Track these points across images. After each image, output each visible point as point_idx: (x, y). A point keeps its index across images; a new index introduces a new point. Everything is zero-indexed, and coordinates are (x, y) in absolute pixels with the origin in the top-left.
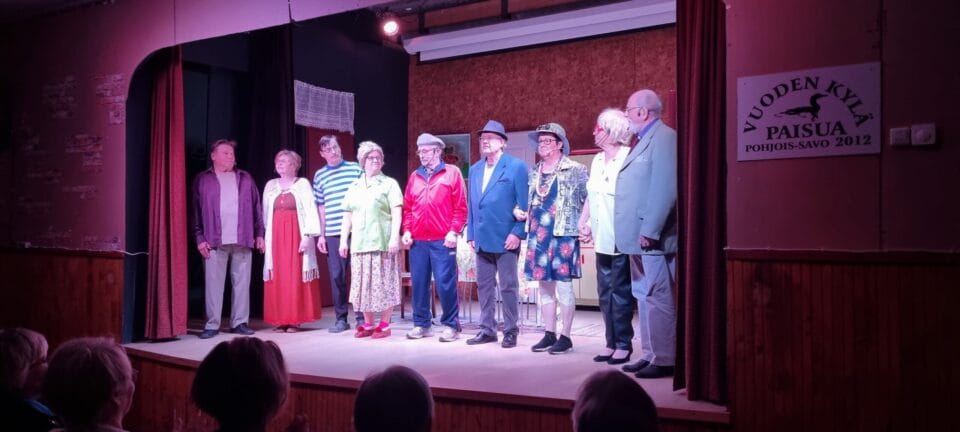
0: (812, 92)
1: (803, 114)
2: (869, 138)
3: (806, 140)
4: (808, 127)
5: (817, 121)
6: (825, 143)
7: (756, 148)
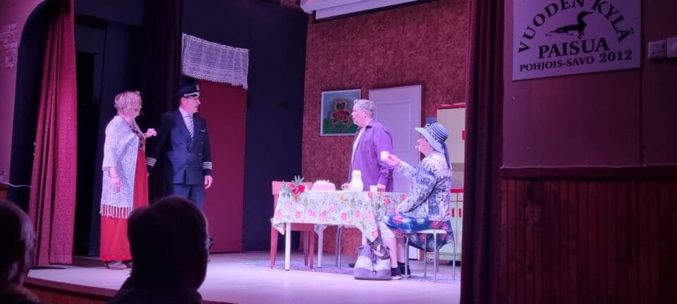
0: (578, 9)
1: (570, 32)
2: (630, 52)
3: (573, 58)
4: (575, 44)
5: (583, 38)
6: (590, 60)
7: (529, 67)
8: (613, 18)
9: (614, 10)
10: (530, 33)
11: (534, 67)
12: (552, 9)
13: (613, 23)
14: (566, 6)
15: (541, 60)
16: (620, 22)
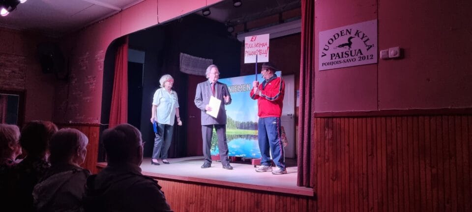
1: (345, 47)
2: (372, 56)
3: (346, 59)
4: (347, 53)
6: (354, 60)
7: (326, 64)
8: (365, 39)
9: (365, 36)
10: (327, 48)
11: (328, 64)
12: (336, 36)
13: (365, 42)
14: (343, 34)
15: (332, 61)
16: (368, 41)
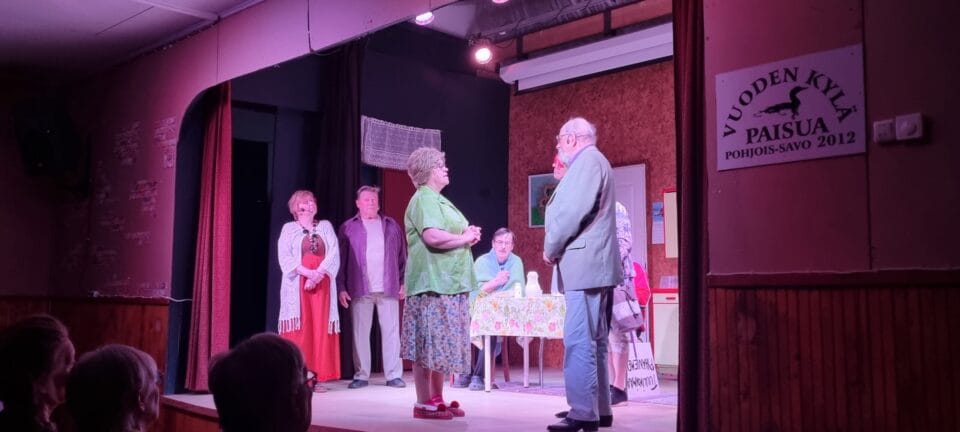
1: (782, 112)
2: (853, 134)
3: (786, 142)
4: (788, 126)
7: (736, 154)
8: (832, 93)
10: (736, 114)
11: (741, 154)
12: (760, 85)
13: (832, 100)
14: (777, 80)
15: (750, 146)
16: (842, 98)
